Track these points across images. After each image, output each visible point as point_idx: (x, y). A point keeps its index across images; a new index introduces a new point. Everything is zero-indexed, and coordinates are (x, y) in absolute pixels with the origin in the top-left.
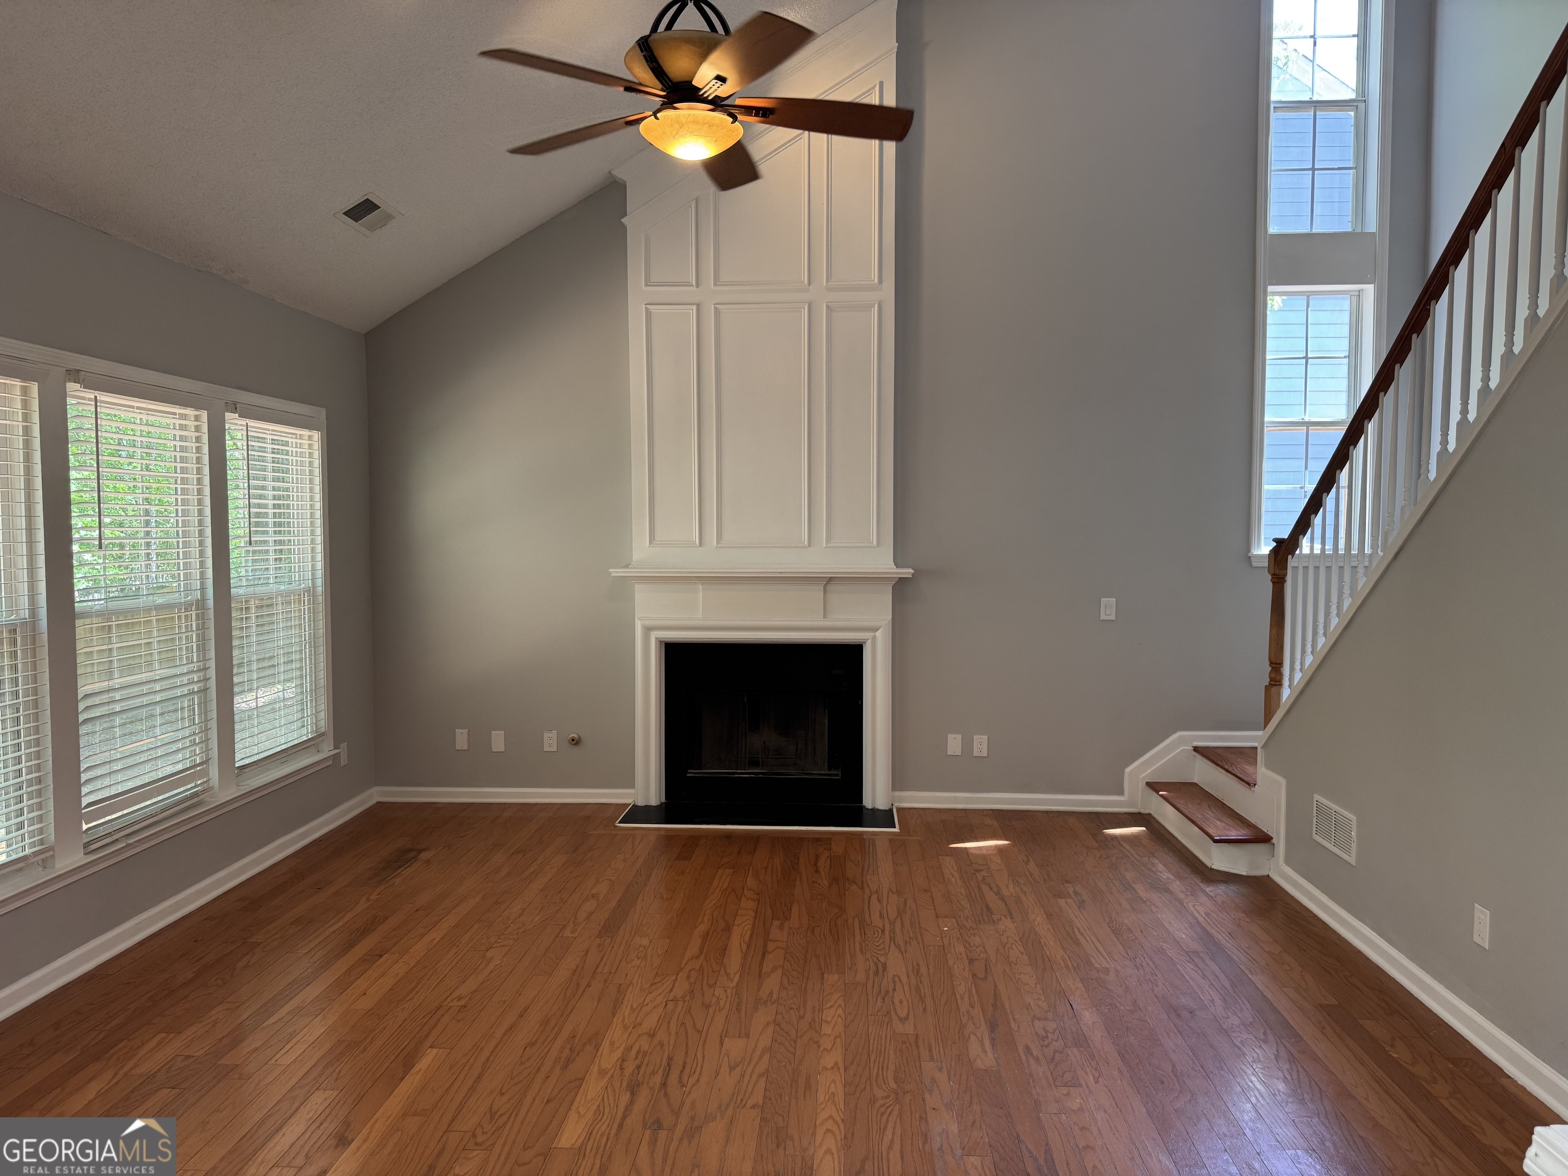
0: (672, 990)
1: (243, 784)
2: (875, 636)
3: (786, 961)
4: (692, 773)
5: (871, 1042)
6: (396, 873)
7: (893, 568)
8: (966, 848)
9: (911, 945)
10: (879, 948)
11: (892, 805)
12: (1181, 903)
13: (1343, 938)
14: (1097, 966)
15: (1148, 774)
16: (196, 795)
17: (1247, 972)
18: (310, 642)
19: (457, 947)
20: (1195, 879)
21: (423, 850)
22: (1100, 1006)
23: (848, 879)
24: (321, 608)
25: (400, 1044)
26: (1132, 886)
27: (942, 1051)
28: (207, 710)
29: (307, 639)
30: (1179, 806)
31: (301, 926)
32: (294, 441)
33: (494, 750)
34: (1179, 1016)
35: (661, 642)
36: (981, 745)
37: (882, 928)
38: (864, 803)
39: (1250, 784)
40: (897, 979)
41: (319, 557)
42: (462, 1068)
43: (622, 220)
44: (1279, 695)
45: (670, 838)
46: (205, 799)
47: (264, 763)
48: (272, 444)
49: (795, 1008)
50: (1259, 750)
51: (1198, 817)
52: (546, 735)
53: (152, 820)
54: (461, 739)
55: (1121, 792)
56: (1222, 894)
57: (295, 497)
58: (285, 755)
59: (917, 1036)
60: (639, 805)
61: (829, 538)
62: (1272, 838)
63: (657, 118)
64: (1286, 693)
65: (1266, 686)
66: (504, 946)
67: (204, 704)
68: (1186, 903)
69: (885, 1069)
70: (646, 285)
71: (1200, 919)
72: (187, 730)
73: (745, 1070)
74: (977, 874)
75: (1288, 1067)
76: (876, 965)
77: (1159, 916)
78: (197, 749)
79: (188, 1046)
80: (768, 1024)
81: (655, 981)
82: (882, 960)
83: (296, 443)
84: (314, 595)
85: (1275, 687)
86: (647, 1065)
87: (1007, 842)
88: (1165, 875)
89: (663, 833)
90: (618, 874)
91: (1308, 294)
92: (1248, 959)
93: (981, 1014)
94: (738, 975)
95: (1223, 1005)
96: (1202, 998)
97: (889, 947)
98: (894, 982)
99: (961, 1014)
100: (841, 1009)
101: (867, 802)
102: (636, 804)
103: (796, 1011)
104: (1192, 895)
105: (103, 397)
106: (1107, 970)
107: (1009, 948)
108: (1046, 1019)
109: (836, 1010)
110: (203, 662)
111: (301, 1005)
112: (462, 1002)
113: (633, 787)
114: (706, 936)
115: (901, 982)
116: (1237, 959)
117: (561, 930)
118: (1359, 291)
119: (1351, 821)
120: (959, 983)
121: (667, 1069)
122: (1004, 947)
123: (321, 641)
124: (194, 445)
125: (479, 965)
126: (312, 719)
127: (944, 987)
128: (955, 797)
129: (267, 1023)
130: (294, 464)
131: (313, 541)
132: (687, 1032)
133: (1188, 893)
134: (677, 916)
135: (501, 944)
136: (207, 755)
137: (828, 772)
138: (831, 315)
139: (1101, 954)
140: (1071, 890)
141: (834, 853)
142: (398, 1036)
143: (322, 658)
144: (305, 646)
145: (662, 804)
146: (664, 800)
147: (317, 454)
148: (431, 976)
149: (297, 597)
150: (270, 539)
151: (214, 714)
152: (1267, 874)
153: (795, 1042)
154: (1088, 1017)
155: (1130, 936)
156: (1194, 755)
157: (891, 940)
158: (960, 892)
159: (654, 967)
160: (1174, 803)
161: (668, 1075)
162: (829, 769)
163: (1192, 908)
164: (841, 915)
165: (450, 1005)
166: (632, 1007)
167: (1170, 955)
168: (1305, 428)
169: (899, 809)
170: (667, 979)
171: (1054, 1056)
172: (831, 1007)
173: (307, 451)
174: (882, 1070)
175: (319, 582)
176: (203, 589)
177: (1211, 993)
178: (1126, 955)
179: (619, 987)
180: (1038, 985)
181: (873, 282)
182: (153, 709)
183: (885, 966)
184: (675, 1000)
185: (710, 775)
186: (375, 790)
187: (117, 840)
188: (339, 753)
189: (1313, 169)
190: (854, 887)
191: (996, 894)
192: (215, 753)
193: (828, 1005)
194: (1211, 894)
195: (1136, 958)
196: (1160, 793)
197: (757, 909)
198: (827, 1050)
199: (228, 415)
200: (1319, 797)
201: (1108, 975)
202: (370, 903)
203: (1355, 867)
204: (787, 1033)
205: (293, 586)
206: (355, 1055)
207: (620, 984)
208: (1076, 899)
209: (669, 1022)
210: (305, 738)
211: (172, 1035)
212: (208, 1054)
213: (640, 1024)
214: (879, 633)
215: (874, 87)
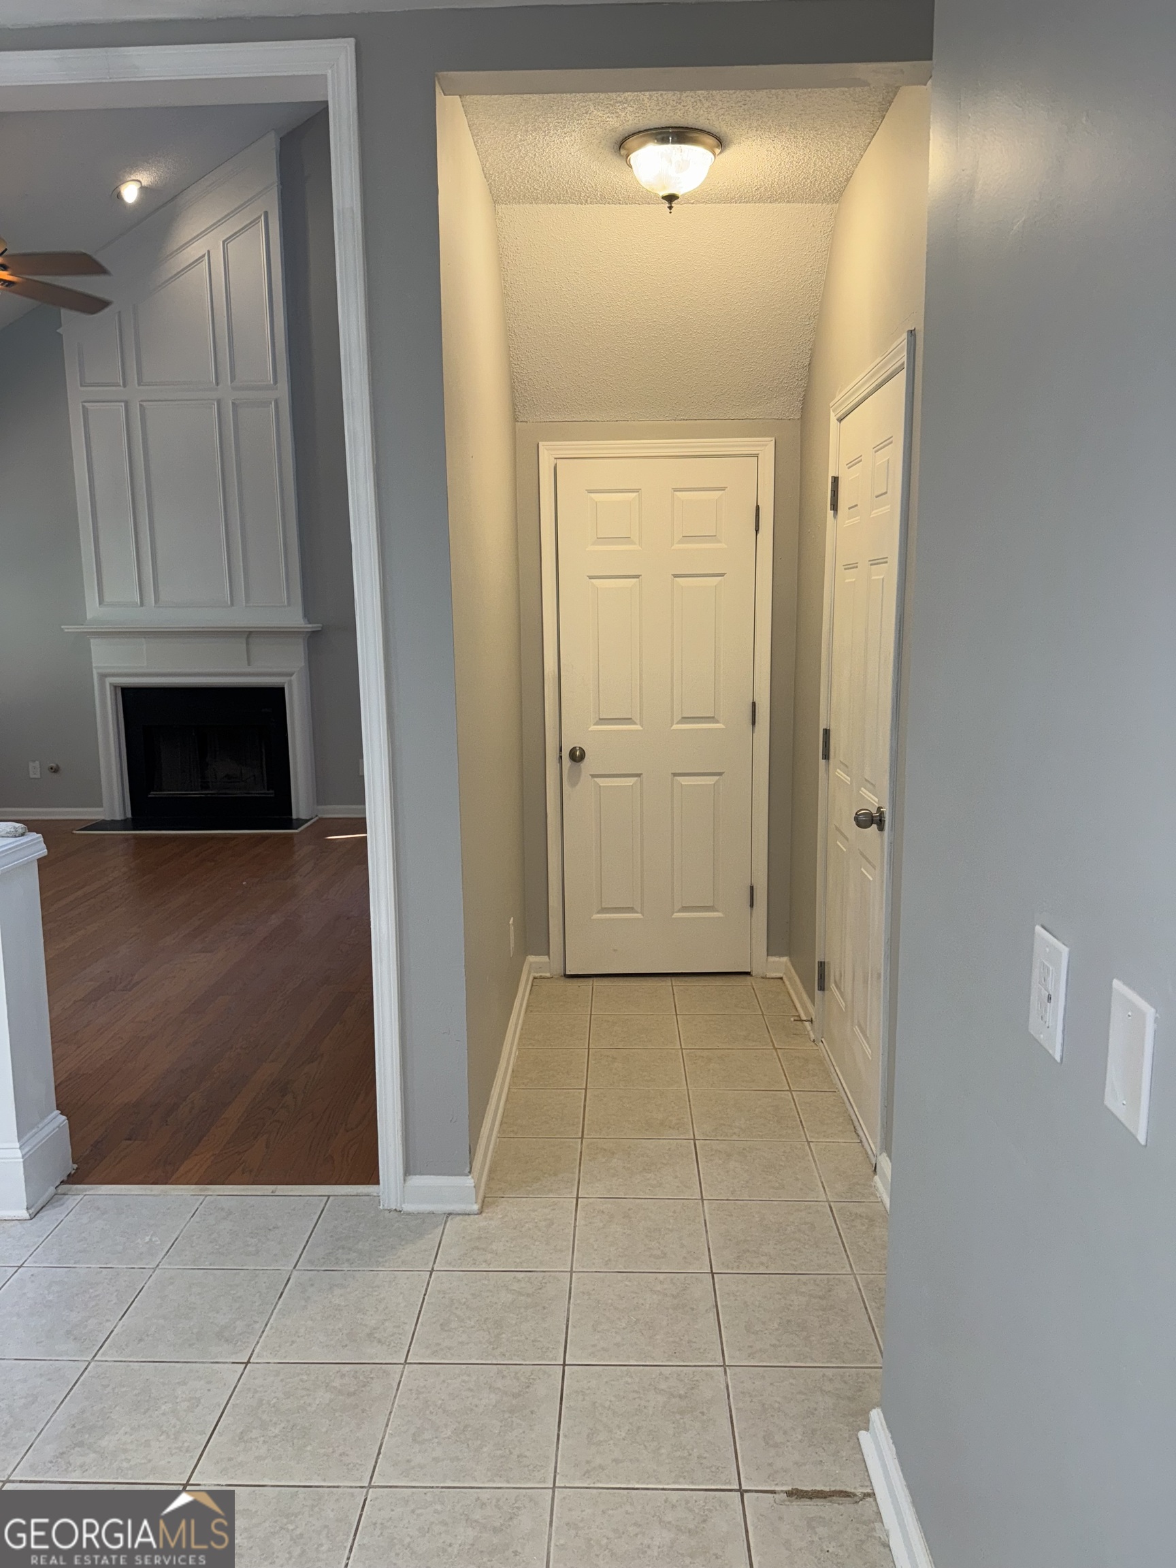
2: (291, 680)
4: (153, 794)
7: (303, 624)
11: (315, 815)
35: (116, 687)
38: (292, 814)
43: (58, 330)
52: (31, 765)
60: (107, 819)
61: (247, 601)
70: (82, 386)
101: (295, 814)
102: (104, 819)
113: (98, 807)
137: (266, 791)
138: (236, 411)
145: (128, 818)
146: (129, 815)
169: (319, 819)
181: (269, 383)
185: (166, 795)
214: (294, 678)
215: (260, 217)
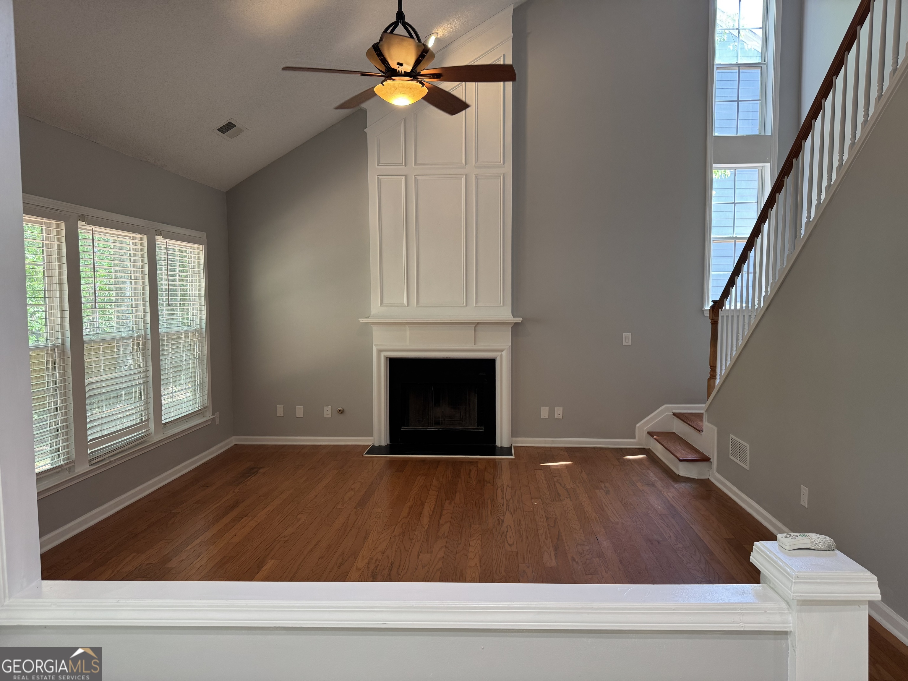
0: (393, 532)
1: (165, 432)
2: (502, 354)
3: (452, 519)
4: (404, 428)
5: (494, 554)
6: (247, 479)
7: (511, 318)
8: (549, 466)
9: (517, 511)
10: (500, 513)
11: (511, 445)
12: (661, 492)
13: (743, 508)
14: (613, 521)
15: (648, 427)
16: (142, 437)
17: (690, 524)
18: (199, 358)
19: (282, 513)
20: (669, 480)
21: (261, 468)
22: (612, 539)
23: (486, 481)
24: (205, 340)
25: (255, 558)
26: (635, 483)
27: (529, 559)
28: (147, 393)
29: (198, 356)
30: (663, 443)
31: (200, 505)
32: (190, 250)
33: (297, 416)
34: (652, 544)
35: (387, 358)
36: (559, 412)
37: (502, 503)
38: (496, 444)
39: (700, 431)
40: (509, 527)
41: (204, 312)
42: (287, 568)
43: (365, 130)
44: (715, 383)
45: (392, 462)
46: (147, 440)
47: (177, 422)
48: (179, 252)
49: (456, 540)
50: (704, 414)
51: (672, 448)
52: (325, 408)
53: (121, 449)
54: (280, 410)
55: (634, 438)
56: (683, 487)
57: (191, 280)
58: (187, 417)
59: (517, 553)
60: (376, 445)
61: (477, 302)
62: (710, 459)
63: (383, 85)
64: (718, 381)
65: (708, 379)
66: (306, 513)
67: (146, 389)
68: (663, 492)
69: (500, 567)
70: (378, 165)
71: (669, 499)
72: (138, 403)
73: (430, 568)
74: (554, 478)
75: (704, 566)
76: (498, 520)
77: (648, 498)
78: (143, 413)
79: (148, 559)
80: (442, 547)
81: (385, 528)
82: (502, 518)
83: (191, 251)
84: (201, 333)
85: (713, 379)
86: (381, 565)
87: (571, 463)
88: (653, 478)
89: (388, 459)
90: (365, 479)
91: (735, 168)
92: (692, 518)
93: (551, 542)
94: (427, 525)
95: (676, 539)
96: (665, 535)
97: (506, 512)
98: (507, 528)
99: (540, 542)
100: (479, 540)
101: (498, 443)
102: (374, 445)
103: (457, 541)
104: (667, 488)
105: (96, 229)
106: (617, 523)
107: (567, 513)
108: (583, 545)
109: (477, 541)
110: (146, 368)
111: (203, 540)
112: (286, 539)
113: (372, 435)
114: (411, 508)
115: (511, 528)
116: (686, 518)
117: (336, 505)
118: (763, 167)
119: (747, 447)
120: (540, 528)
121: (391, 568)
122: (565, 512)
123: (205, 357)
124: (140, 253)
125: (294, 522)
126: (200, 399)
127: (532, 531)
128: (545, 440)
129: (186, 549)
130: (190, 263)
131: (200, 304)
132: (401, 551)
133: (665, 487)
134: (396, 498)
135: (305, 512)
136: (148, 417)
137: (477, 428)
138: (477, 181)
139: (615, 515)
140: (603, 486)
141: (479, 468)
142: (254, 554)
143: (205, 366)
144: (197, 360)
145: (388, 445)
146: (389, 443)
147: (202, 257)
148: (269, 527)
149: (192, 334)
150: (178, 303)
151: (151, 395)
152: (708, 478)
153: (456, 555)
154: (605, 544)
155: (631, 507)
156: (674, 417)
157: (507, 509)
158: (545, 487)
159: (384, 522)
160: (661, 442)
161: (391, 570)
162: (478, 426)
163: (666, 494)
164: (482, 498)
165: (280, 540)
166: (373, 540)
167: (651, 516)
168: (734, 241)
169: (515, 447)
170: (391, 527)
171: (586, 561)
172: (475, 539)
173: (197, 256)
174: (499, 567)
175: (204, 326)
176: (145, 329)
177: (670, 533)
178: (629, 516)
179: (366, 531)
180: (581, 530)
181: (500, 163)
182: (121, 392)
183: (503, 521)
184: (395, 537)
185: (414, 430)
186: (233, 438)
187: (105, 459)
188: (215, 417)
189: (738, 101)
190: (489, 485)
191: (563, 488)
192: (152, 416)
193: (473, 539)
194: (676, 487)
195: (633, 517)
196: (654, 437)
197: (438, 495)
198: (472, 559)
199: (157, 237)
200: (732, 436)
201: (618, 525)
202: (235, 493)
203: (749, 471)
204: (452, 551)
205: (190, 328)
206: (233, 562)
207: (367, 530)
208: (605, 490)
209: (392, 547)
210: (197, 409)
211: (139, 554)
212: (158, 563)
213: (377, 548)
214: (504, 353)
215: (500, 58)
